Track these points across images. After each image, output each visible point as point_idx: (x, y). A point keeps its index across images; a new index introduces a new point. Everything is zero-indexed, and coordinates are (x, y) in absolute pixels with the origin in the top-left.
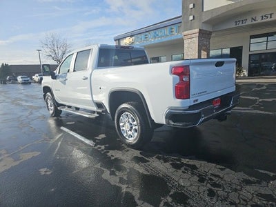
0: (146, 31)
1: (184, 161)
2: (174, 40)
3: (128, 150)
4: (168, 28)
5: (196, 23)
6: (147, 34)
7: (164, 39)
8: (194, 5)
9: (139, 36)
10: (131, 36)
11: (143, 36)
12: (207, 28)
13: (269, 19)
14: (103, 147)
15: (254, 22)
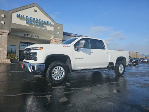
5: (6, 27)
8: (5, 16)
13: (38, 38)
15: (32, 37)
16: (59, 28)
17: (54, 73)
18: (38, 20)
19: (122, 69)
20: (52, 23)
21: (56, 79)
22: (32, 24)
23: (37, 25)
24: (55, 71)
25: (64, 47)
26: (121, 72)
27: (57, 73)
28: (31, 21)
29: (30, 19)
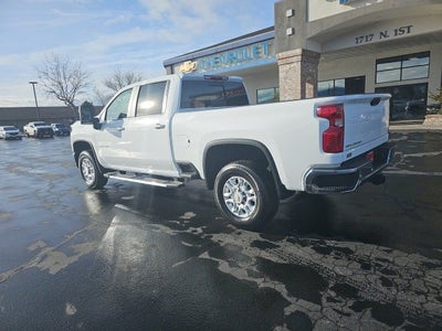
0: (216, 52)
1: (331, 243)
2: (261, 67)
3: (240, 233)
4: (251, 47)
5: (297, 40)
6: (218, 56)
7: (246, 65)
8: (293, 11)
9: (204, 59)
10: (192, 60)
11: (212, 58)
12: (314, 48)
13: (406, 35)
14: (199, 230)
15: (383, 39)
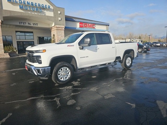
13: (36, 26)
15: (29, 25)
16: (59, 12)
17: (60, 75)
18: (34, 4)
19: (129, 62)
20: (51, 7)
21: (62, 79)
22: (27, 10)
23: (34, 11)
24: (61, 72)
25: (69, 47)
26: (128, 65)
27: (62, 74)
28: (26, 6)
29: (24, 3)
